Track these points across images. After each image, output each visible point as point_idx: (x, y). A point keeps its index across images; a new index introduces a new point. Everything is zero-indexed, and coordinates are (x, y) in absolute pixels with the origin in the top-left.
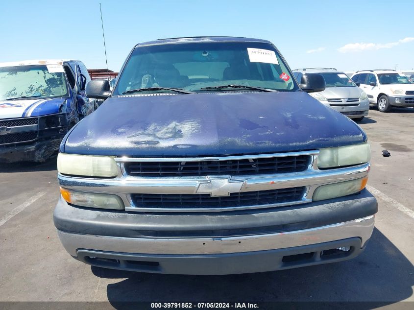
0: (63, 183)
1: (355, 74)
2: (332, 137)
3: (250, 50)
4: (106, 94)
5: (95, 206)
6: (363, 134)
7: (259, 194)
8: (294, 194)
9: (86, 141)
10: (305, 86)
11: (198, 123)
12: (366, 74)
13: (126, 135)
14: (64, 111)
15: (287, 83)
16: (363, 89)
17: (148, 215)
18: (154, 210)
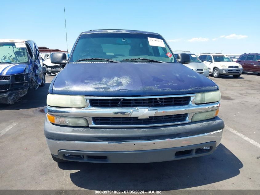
0: (50, 111)
1: (200, 55)
2: (202, 87)
3: (149, 39)
4: (64, 61)
5: (71, 125)
6: (217, 86)
7: (164, 117)
8: (182, 118)
9: (66, 87)
10: (180, 60)
11: (130, 78)
12: (206, 55)
13: (90, 84)
14: (27, 72)
15: (170, 58)
16: (205, 64)
17: (102, 129)
18: (106, 126)
